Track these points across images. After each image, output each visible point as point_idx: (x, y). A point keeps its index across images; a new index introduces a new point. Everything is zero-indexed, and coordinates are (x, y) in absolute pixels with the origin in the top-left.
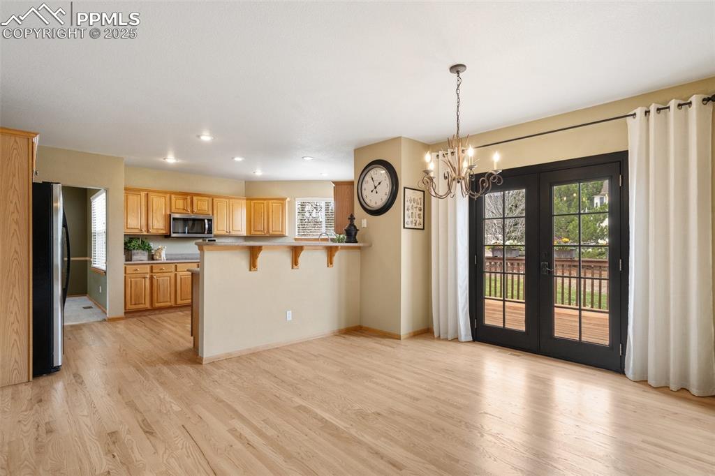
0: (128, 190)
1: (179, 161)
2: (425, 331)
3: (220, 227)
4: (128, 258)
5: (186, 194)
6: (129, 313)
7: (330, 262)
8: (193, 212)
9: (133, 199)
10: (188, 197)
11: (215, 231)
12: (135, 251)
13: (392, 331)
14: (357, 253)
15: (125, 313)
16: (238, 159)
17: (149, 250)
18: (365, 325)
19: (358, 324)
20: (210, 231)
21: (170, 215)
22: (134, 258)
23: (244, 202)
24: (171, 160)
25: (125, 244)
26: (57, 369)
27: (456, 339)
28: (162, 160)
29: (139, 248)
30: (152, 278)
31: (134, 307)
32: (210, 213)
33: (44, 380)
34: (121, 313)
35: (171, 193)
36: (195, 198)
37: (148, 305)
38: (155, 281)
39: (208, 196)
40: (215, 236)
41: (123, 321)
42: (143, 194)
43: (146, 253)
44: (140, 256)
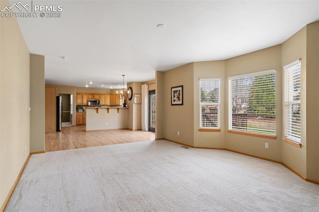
0: (77, 94)
1: (89, 86)
2: (140, 129)
3: (102, 103)
4: (77, 111)
5: (92, 94)
6: (77, 125)
7: (118, 112)
8: (94, 99)
9: (79, 96)
10: (93, 95)
11: (100, 104)
12: (79, 109)
13: (131, 128)
14: (127, 110)
15: (76, 125)
16: (102, 86)
17: (83, 109)
18: (128, 128)
19: (127, 128)
20: (99, 104)
21: (88, 100)
22: (79, 111)
23: (109, 95)
24: (87, 86)
25: (77, 107)
26: (60, 131)
27: (145, 131)
28: (85, 86)
29: (80, 108)
30: (83, 116)
31: (78, 123)
32: (99, 99)
33: (58, 132)
34: (75, 124)
35: (88, 94)
36: (95, 95)
37: (82, 123)
38: (84, 117)
39: (99, 94)
40: (100, 105)
41: (76, 127)
42: (81, 95)
43: (82, 110)
44: (81, 111)
